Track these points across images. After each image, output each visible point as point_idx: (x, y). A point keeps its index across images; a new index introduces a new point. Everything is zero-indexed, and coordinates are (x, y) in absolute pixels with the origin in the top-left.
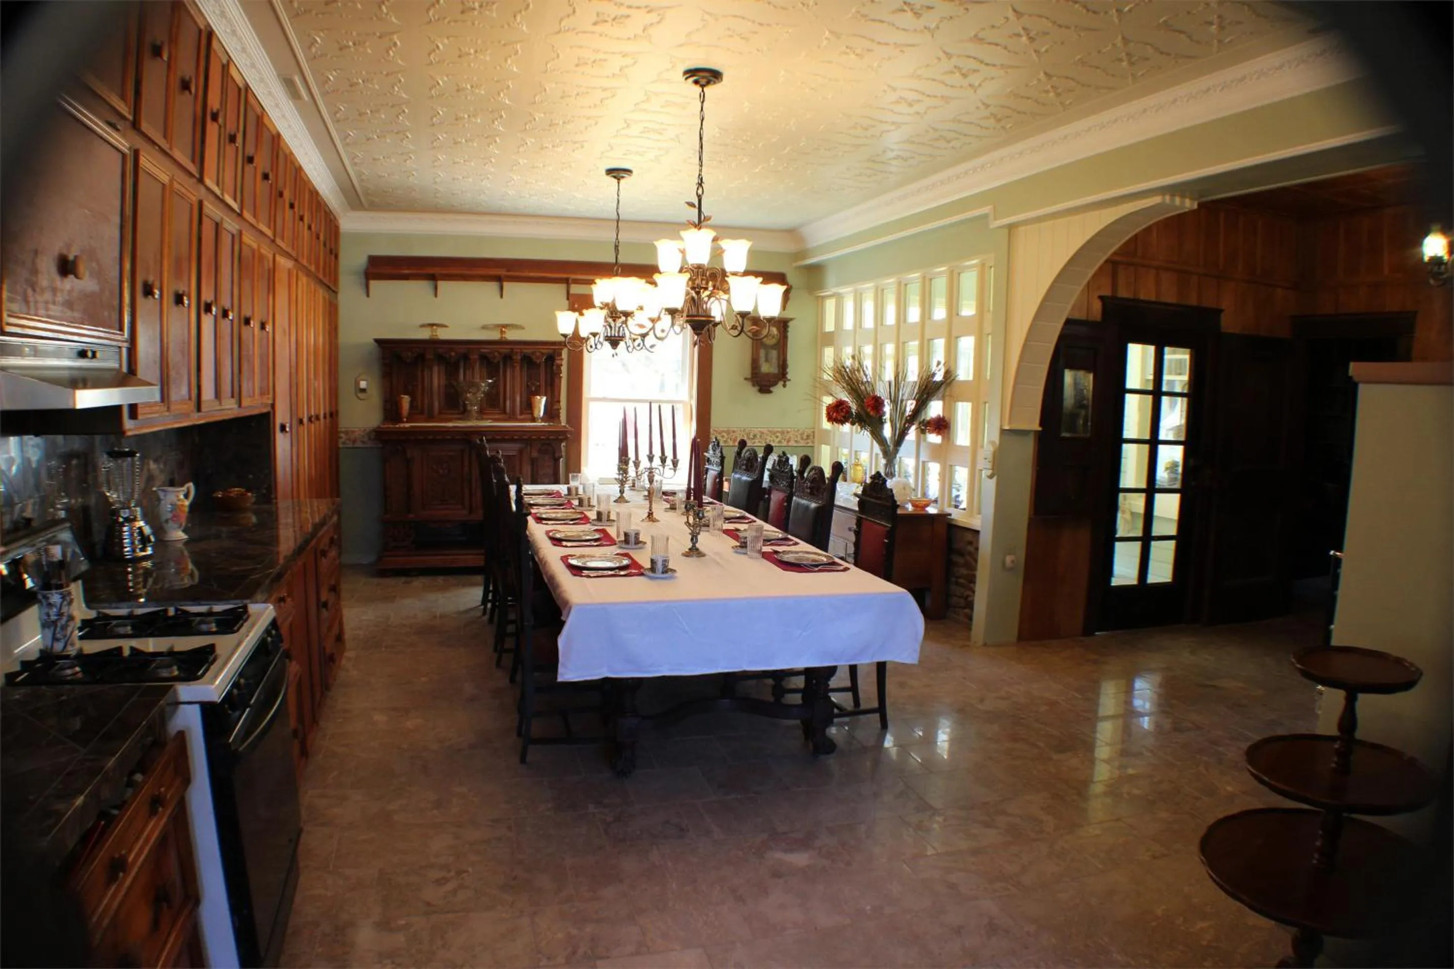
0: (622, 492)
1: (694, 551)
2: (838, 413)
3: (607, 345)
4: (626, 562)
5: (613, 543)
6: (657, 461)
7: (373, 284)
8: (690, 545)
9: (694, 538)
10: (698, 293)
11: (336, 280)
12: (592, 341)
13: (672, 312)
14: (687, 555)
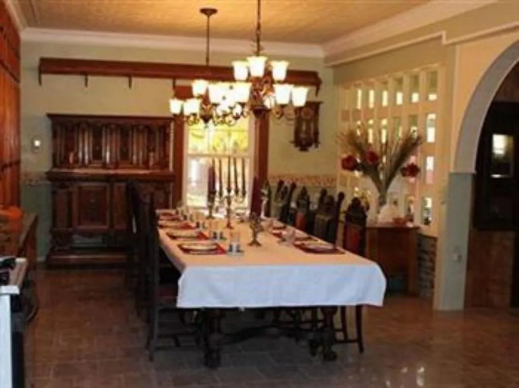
0: (211, 213)
1: (255, 243)
2: (349, 164)
3: (202, 121)
4: (214, 247)
5: (206, 238)
6: (233, 193)
7: (45, 77)
8: (251, 239)
9: (255, 235)
10: (257, 93)
11: (19, 74)
12: (192, 118)
13: (243, 105)
14: (251, 244)
